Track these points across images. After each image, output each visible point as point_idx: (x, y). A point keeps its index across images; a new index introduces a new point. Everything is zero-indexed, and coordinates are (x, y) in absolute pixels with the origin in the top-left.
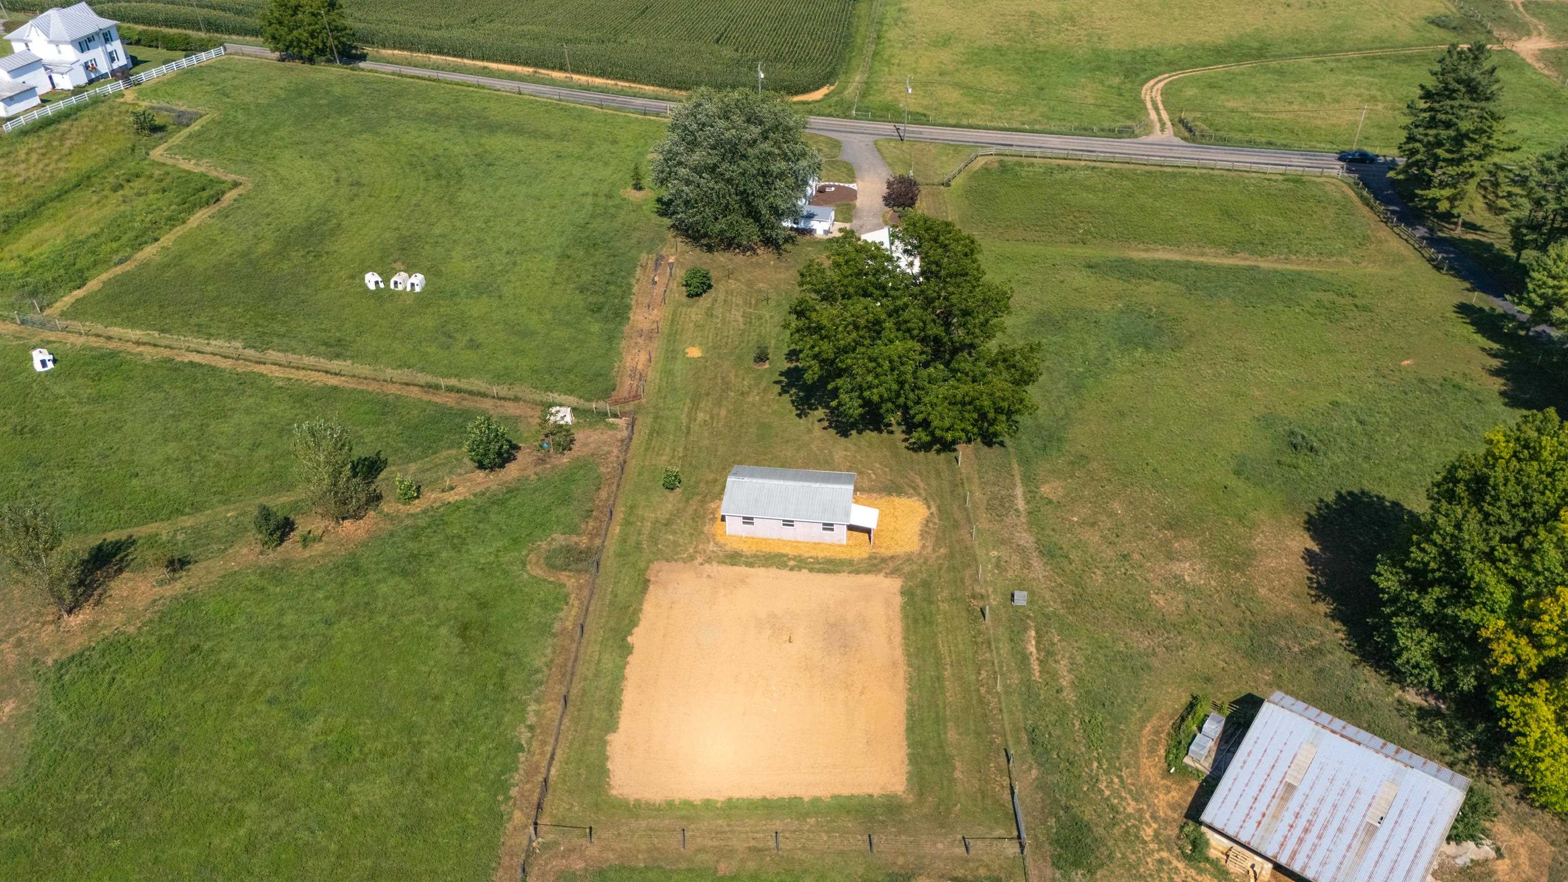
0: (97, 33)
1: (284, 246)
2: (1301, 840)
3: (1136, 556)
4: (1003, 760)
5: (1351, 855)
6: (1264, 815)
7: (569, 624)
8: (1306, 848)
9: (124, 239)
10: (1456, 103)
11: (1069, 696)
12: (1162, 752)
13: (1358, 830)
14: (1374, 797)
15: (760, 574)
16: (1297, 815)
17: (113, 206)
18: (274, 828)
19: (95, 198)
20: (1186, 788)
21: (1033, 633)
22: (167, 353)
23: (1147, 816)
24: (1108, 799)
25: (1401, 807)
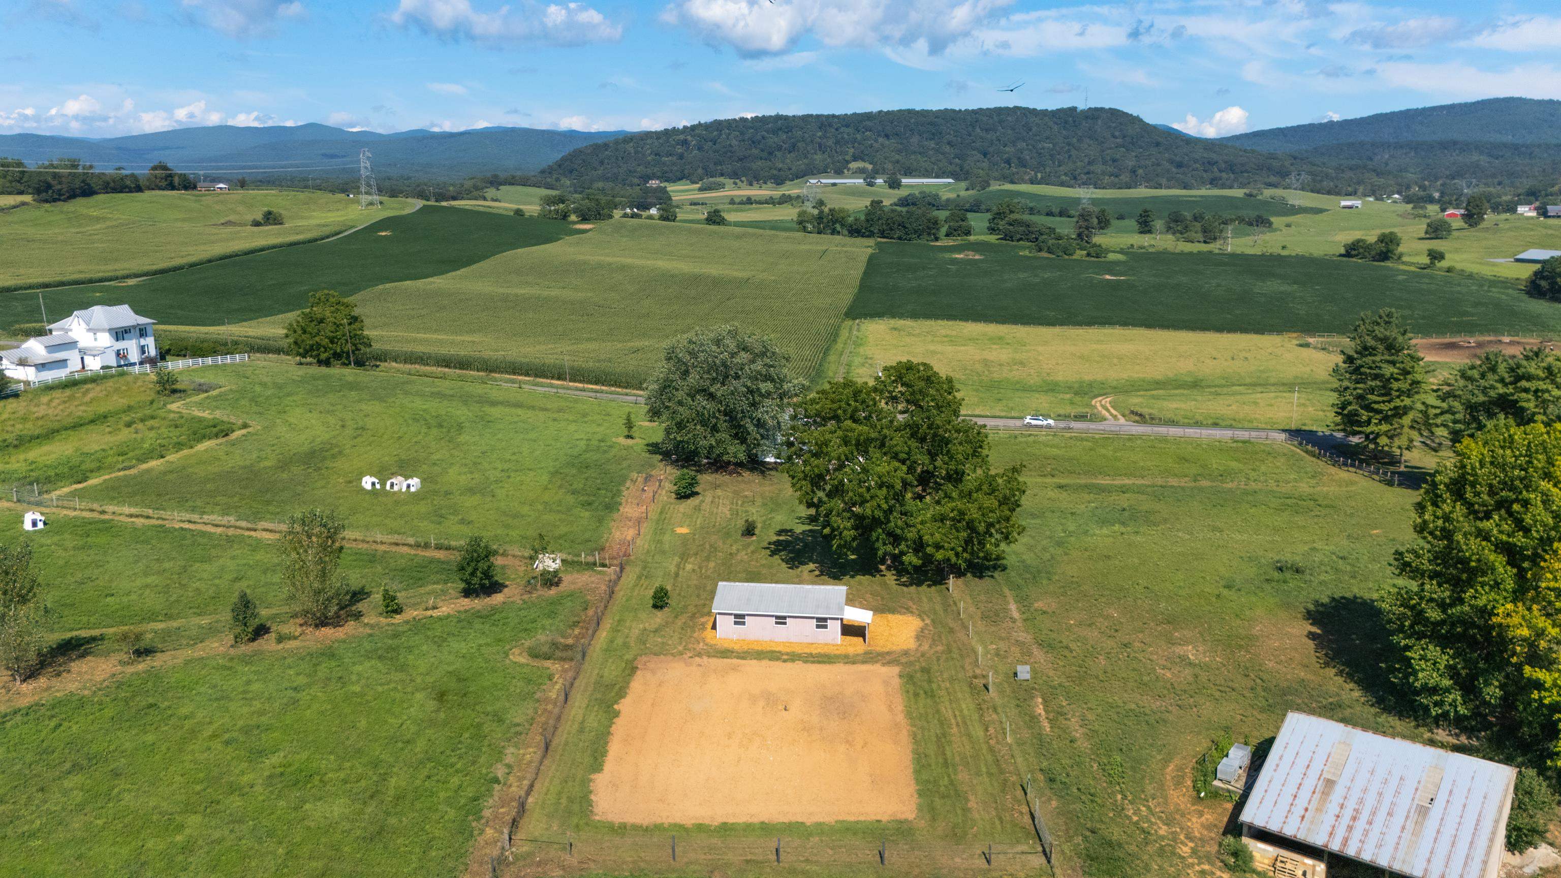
0: (134, 327)
1: (284, 465)
2: (1350, 828)
3: (1137, 644)
4: (1019, 793)
5: (1407, 835)
6: (1306, 810)
7: (553, 695)
8: (1357, 835)
9: (131, 454)
10: (1378, 358)
11: (1084, 745)
12: (1189, 783)
13: (1409, 812)
14: (1419, 782)
15: (752, 665)
16: (1342, 806)
17: (125, 434)
18: (217, 835)
19: (108, 429)
20: (1220, 810)
21: (1040, 700)
22: (160, 522)
23: (1182, 837)
24: (1137, 823)
25: (1450, 787)
